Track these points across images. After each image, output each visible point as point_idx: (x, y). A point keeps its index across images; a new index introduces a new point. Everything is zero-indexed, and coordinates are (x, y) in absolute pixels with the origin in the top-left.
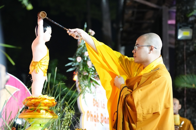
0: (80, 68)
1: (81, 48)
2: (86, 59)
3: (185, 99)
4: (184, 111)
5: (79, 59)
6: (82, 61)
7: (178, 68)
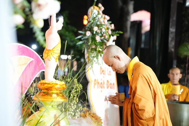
0: (89, 42)
1: (91, 23)
2: (94, 33)
3: (187, 65)
4: (185, 76)
5: (88, 33)
6: (91, 34)
7: (183, 35)
